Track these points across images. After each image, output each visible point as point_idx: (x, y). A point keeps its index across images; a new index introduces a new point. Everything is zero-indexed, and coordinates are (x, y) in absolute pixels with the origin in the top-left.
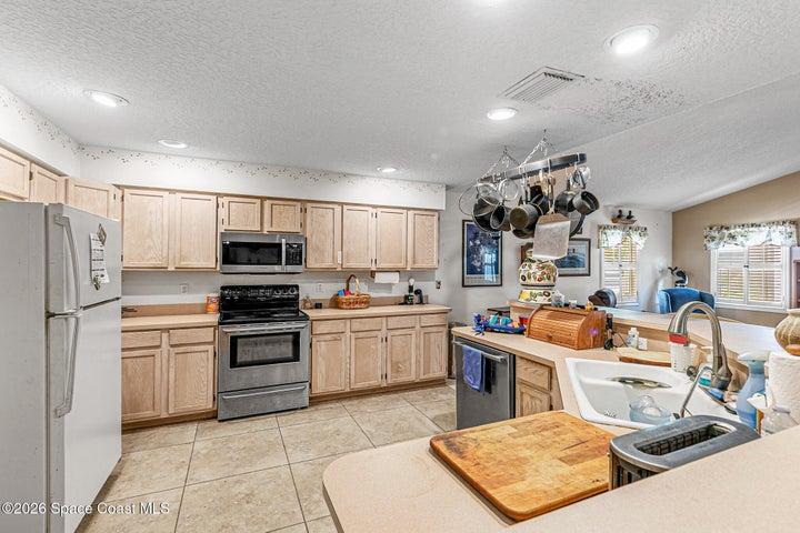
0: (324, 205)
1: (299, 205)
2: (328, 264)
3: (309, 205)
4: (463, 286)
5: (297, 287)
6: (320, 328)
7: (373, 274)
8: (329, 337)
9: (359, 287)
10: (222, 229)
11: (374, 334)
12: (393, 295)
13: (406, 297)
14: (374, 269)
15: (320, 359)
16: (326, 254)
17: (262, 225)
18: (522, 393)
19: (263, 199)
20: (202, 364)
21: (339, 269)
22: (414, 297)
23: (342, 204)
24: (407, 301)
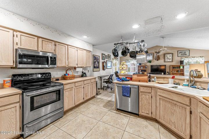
0: (62, 44)
1: (53, 43)
2: (64, 65)
3: (57, 44)
4: (93, 71)
5: (50, 73)
6: (66, 87)
7: (75, 68)
8: (69, 90)
9: (70, 73)
10: (16, 47)
11: (81, 86)
12: (78, 74)
13: (82, 75)
14: (77, 67)
15: (66, 98)
16: (63, 61)
17: (38, 48)
18: (142, 94)
19: (39, 37)
20: (12, 114)
21: (67, 67)
22: (83, 75)
23: (68, 45)
24: (82, 76)
